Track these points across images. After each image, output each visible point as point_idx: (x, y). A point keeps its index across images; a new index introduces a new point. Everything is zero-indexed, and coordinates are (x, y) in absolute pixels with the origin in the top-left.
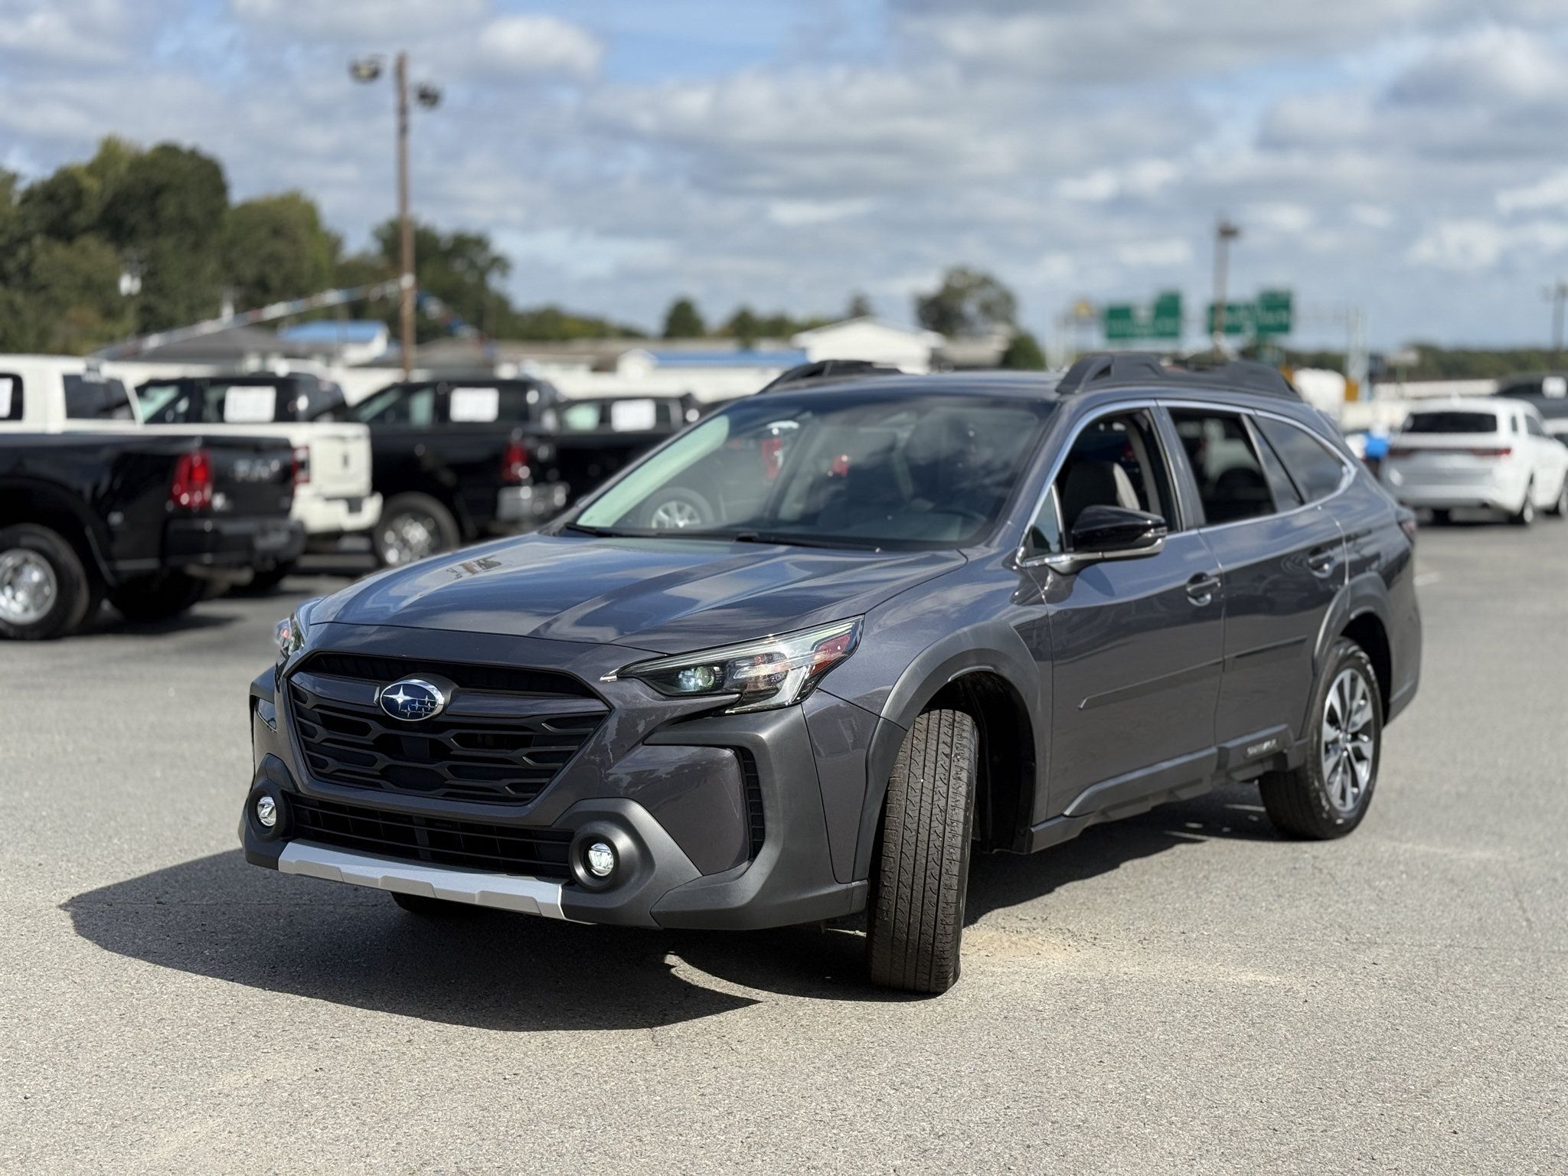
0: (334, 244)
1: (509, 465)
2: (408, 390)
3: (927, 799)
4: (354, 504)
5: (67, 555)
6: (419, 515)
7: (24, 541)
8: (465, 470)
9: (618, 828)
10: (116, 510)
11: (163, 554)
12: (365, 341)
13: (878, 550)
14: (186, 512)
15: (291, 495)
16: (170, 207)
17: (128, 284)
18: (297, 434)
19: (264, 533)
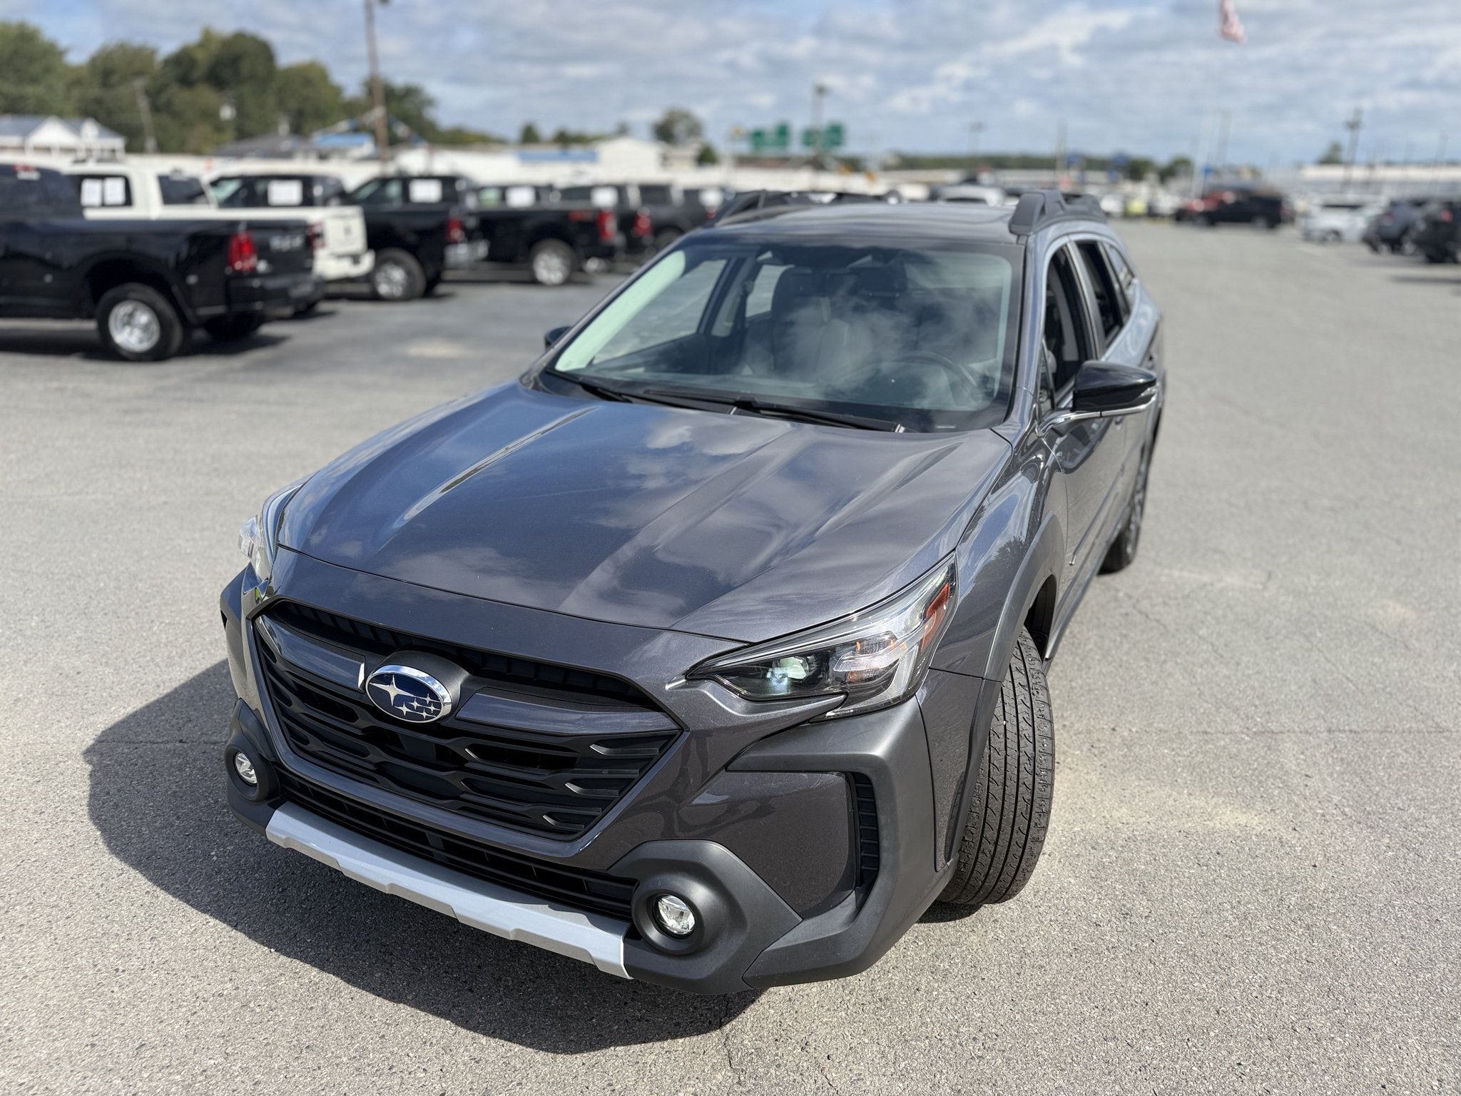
0: (338, 91)
1: (449, 232)
2: (383, 181)
3: (1012, 745)
4: (355, 259)
5: (162, 304)
6: (398, 263)
7: (133, 295)
8: (424, 234)
9: (694, 880)
10: (193, 273)
11: (228, 301)
12: (360, 145)
13: (901, 429)
14: (239, 275)
15: (311, 257)
16: (245, 68)
17: (227, 113)
18: (313, 215)
19: (296, 285)
